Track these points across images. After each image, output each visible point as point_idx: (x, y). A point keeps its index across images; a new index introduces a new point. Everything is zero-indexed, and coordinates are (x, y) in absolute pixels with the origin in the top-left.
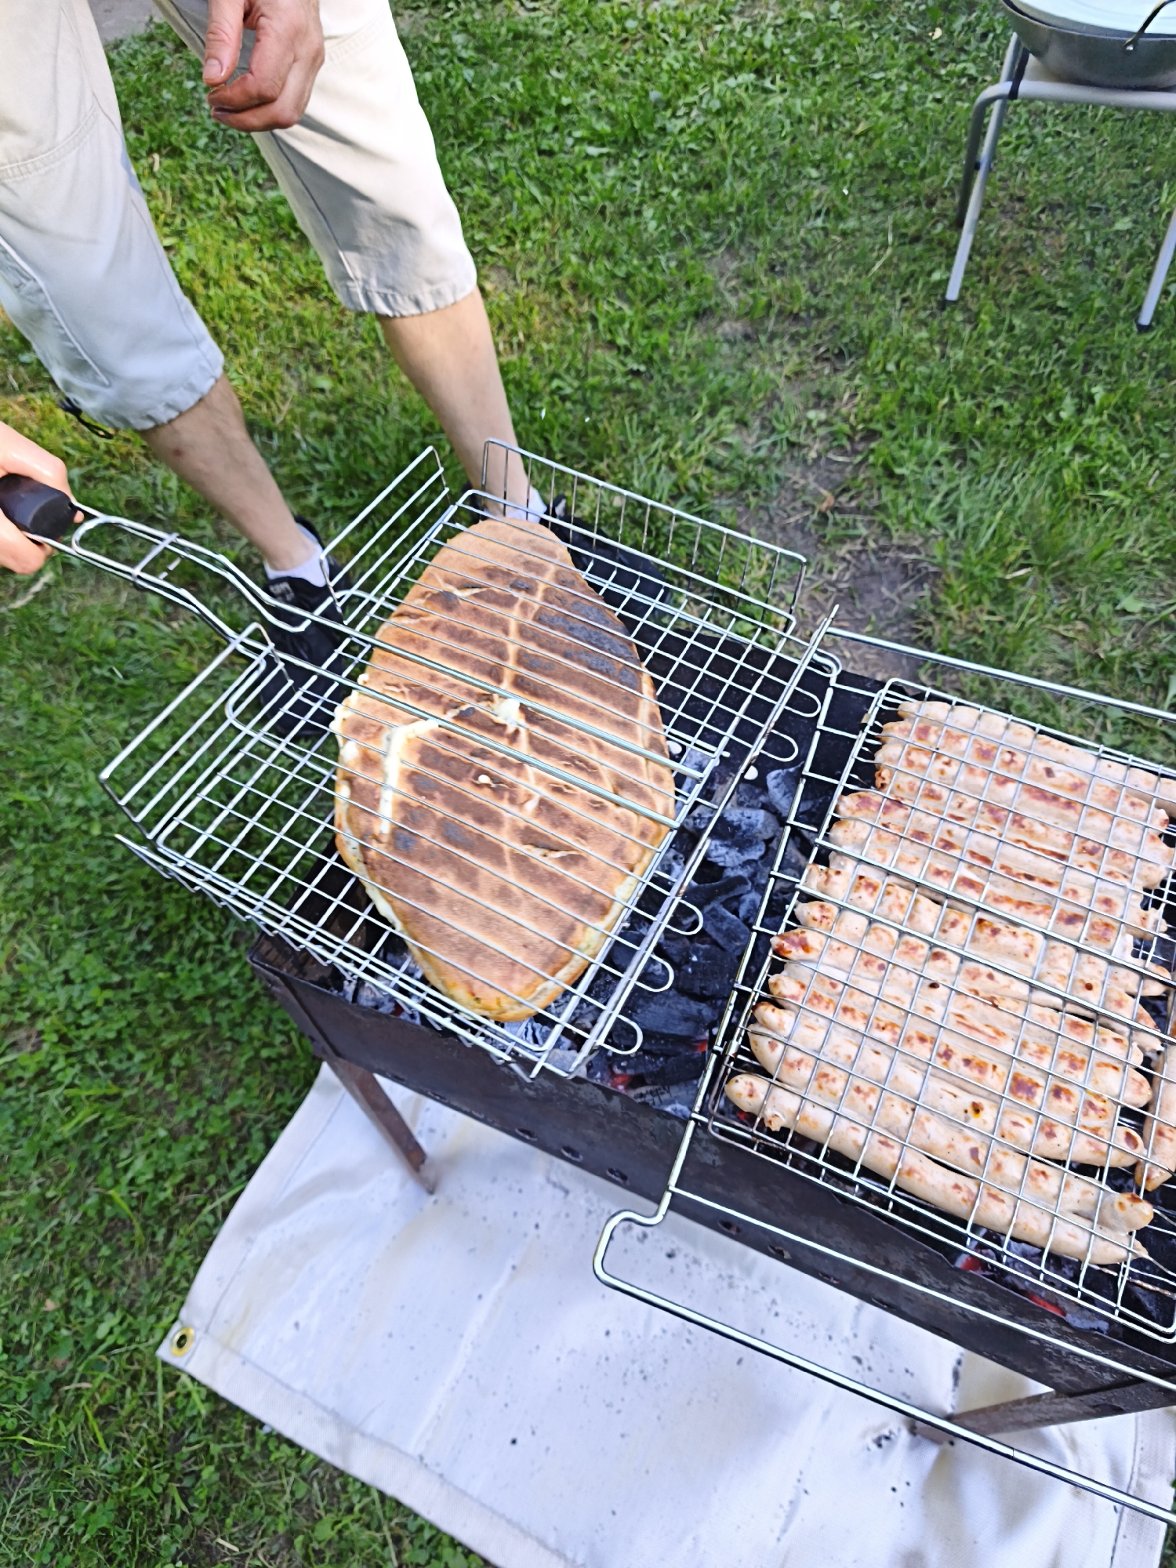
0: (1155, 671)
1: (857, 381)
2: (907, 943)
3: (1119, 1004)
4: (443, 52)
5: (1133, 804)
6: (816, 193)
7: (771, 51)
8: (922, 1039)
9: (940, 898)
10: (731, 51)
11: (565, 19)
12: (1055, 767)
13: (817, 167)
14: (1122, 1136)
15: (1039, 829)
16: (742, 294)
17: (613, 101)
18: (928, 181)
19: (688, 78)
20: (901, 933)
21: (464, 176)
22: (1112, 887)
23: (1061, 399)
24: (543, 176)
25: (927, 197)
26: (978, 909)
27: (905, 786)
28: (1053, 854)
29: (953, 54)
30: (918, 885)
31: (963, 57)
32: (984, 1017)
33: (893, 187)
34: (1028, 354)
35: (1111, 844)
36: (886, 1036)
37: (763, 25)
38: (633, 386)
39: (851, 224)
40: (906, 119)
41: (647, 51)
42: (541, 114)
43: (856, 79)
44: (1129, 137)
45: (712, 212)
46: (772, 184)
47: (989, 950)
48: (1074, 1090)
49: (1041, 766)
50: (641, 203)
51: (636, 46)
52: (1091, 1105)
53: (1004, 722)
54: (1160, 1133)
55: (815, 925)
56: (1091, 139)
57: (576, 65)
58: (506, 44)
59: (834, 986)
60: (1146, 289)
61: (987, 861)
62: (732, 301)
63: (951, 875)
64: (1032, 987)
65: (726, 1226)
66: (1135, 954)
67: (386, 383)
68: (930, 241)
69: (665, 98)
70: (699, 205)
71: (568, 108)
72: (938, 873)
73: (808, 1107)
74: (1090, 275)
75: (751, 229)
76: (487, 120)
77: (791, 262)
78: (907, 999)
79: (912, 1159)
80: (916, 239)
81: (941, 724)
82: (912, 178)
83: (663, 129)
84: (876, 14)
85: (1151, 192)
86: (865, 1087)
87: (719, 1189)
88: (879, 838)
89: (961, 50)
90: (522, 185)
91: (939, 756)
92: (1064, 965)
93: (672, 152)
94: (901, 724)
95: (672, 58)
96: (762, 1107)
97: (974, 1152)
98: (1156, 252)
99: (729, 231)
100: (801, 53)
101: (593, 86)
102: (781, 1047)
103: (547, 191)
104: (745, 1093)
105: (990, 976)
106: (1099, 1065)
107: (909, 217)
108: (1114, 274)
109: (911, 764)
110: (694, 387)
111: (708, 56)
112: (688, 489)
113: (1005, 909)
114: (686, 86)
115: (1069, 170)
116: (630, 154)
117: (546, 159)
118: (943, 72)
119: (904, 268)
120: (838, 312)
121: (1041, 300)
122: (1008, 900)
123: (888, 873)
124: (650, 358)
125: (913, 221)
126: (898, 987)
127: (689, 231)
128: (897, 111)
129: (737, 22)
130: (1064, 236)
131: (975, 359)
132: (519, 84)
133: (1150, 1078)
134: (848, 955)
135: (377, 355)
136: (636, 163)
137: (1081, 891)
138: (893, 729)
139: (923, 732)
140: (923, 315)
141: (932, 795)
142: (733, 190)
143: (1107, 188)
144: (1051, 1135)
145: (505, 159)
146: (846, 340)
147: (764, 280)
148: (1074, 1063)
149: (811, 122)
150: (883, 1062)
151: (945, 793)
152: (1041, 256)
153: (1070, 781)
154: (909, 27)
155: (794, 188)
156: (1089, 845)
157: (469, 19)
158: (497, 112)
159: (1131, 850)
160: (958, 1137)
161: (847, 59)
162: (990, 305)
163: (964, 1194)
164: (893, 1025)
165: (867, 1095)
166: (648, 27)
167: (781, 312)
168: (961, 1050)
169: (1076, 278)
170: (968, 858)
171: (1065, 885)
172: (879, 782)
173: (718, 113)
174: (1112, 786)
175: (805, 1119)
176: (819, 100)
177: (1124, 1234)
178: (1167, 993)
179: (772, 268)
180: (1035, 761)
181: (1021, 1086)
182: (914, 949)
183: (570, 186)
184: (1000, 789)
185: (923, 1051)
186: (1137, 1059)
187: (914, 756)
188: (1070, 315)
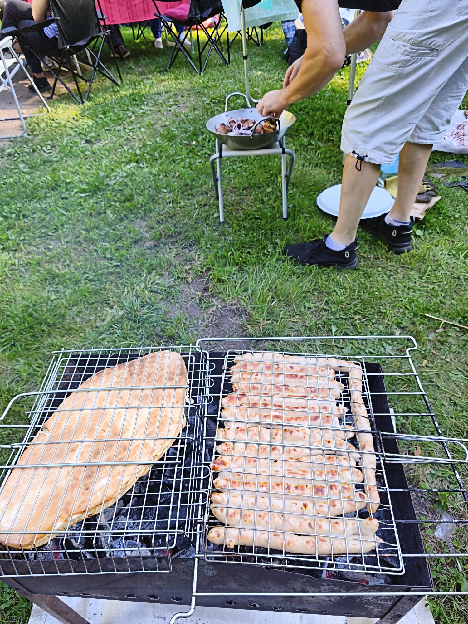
0: (326, 326)
1: (198, 253)
2: (262, 448)
3: (341, 445)
4: (16, 171)
5: (322, 371)
6: (167, 196)
7: (140, 155)
8: (278, 485)
9: (269, 426)
10: (126, 157)
11: (62, 155)
12: (293, 365)
13: (166, 189)
14: (358, 496)
15: (294, 389)
16: (150, 232)
17: (87, 178)
18: (204, 187)
19: (113, 167)
20: (259, 445)
21: (33, 211)
22: (324, 402)
23: (267, 246)
24: (65, 206)
25: (205, 192)
26: (283, 426)
27: (244, 388)
28: (302, 396)
29: (201, 148)
30: (259, 424)
31: (204, 148)
32: (298, 467)
33: (193, 190)
34: (252, 234)
35: (320, 386)
36: (264, 489)
37: (135, 148)
38: (117, 270)
39: (182, 204)
40: (191, 170)
41: (96, 161)
42: (60, 186)
43: (171, 160)
44: (263, 164)
45: (132, 208)
46: (151, 196)
47: (291, 440)
48: (337, 484)
49: (288, 366)
50: (105, 209)
51: (91, 160)
52: (344, 488)
53: (272, 354)
54: (370, 489)
55: (225, 453)
56: (252, 167)
57: (70, 169)
58: (41, 165)
59: (239, 475)
60: (282, 207)
61: (280, 406)
62: (147, 235)
63: (270, 416)
64: (310, 449)
65: (229, 603)
66: (341, 424)
67: (13, 290)
68: (210, 205)
69: (106, 175)
70: (127, 206)
71: (70, 183)
72: (265, 417)
73: (243, 531)
74: (264, 206)
75: (148, 211)
76: (39, 191)
77: (164, 219)
78: (268, 470)
79: (289, 537)
80: (205, 205)
81: (250, 361)
82: (198, 187)
83: (108, 184)
84: (173, 140)
85: (274, 179)
86: (262, 514)
87: (220, 586)
88: (240, 410)
89: (203, 146)
90: (57, 210)
91: (253, 373)
92: (318, 437)
93: (113, 191)
94: (236, 365)
95: (105, 162)
96: (224, 539)
97: (310, 524)
98: (281, 196)
99: (140, 213)
100: (151, 155)
101: (78, 174)
102: (225, 509)
103: (68, 211)
104: (216, 536)
105: (295, 450)
106: (342, 471)
107: (201, 199)
108: (271, 205)
109: (244, 379)
110: (140, 266)
111: (118, 160)
112: (147, 303)
113: (292, 423)
114: (113, 170)
115: (247, 177)
116: (97, 194)
117: (65, 201)
118: (199, 154)
119: (204, 215)
120: (185, 232)
121: (251, 216)
122: (292, 418)
123: (248, 423)
124: (121, 260)
125: (203, 200)
126: (263, 467)
127: (125, 216)
128: (188, 168)
129: (126, 148)
130: (252, 197)
131: (236, 239)
132: (49, 178)
133: (360, 469)
134: (241, 461)
135: (7, 280)
136: (100, 197)
137: (315, 407)
138: (233, 368)
139: (245, 366)
140: (214, 228)
141: (254, 388)
142: (138, 200)
143: (261, 180)
144: (334, 505)
145: (49, 203)
146: (191, 240)
147: (157, 226)
148: (333, 473)
149: (159, 175)
150: (266, 500)
151: (259, 386)
152: (247, 204)
153: (299, 368)
154: (184, 142)
155: (160, 196)
156: (313, 389)
157: (24, 159)
158: (42, 188)
159: (326, 387)
160: (302, 521)
161: (166, 154)
162: (236, 221)
163: (311, 544)
164: (266, 483)
165: (264, 517)
166: (94, 153)
167: (165, 236)
168: (293, 484)
169: (259, 208)
170: (274, 407)
171: (310, 406)
172: (234, 390)
173: (126, 177)
174: (313, 366)
175: (243, 537)
176: (161, 168)
177: (372, 536)
178: (355, 435)
179: (159, 222)
180: (286, 365)
181: (319, 490)
182: (265, 449)
183: (76, 208)
184: (277, 379)
185: (279, 490)
186: (354, 464)
187: (244, 376)
188: (262, 219)
